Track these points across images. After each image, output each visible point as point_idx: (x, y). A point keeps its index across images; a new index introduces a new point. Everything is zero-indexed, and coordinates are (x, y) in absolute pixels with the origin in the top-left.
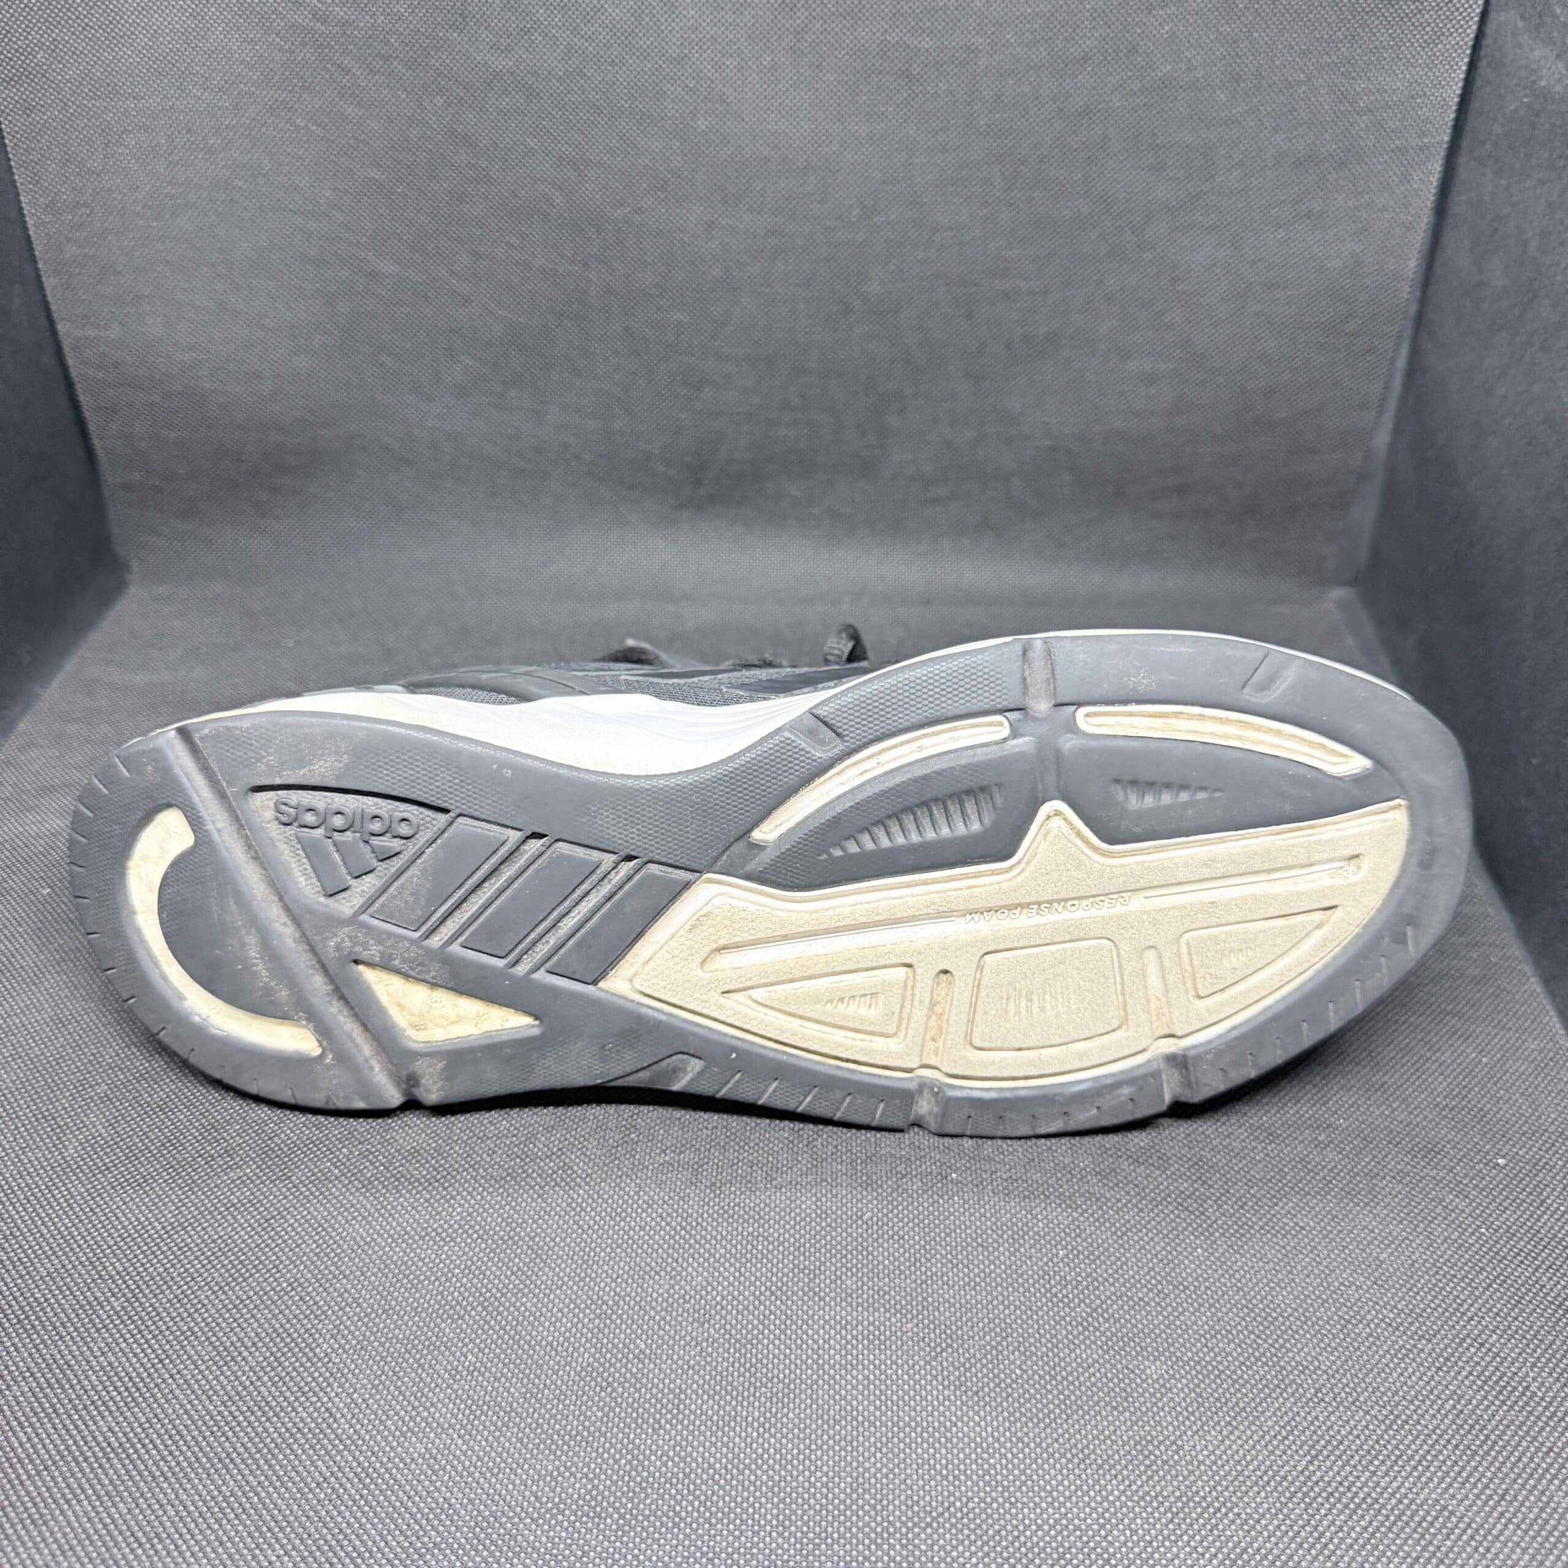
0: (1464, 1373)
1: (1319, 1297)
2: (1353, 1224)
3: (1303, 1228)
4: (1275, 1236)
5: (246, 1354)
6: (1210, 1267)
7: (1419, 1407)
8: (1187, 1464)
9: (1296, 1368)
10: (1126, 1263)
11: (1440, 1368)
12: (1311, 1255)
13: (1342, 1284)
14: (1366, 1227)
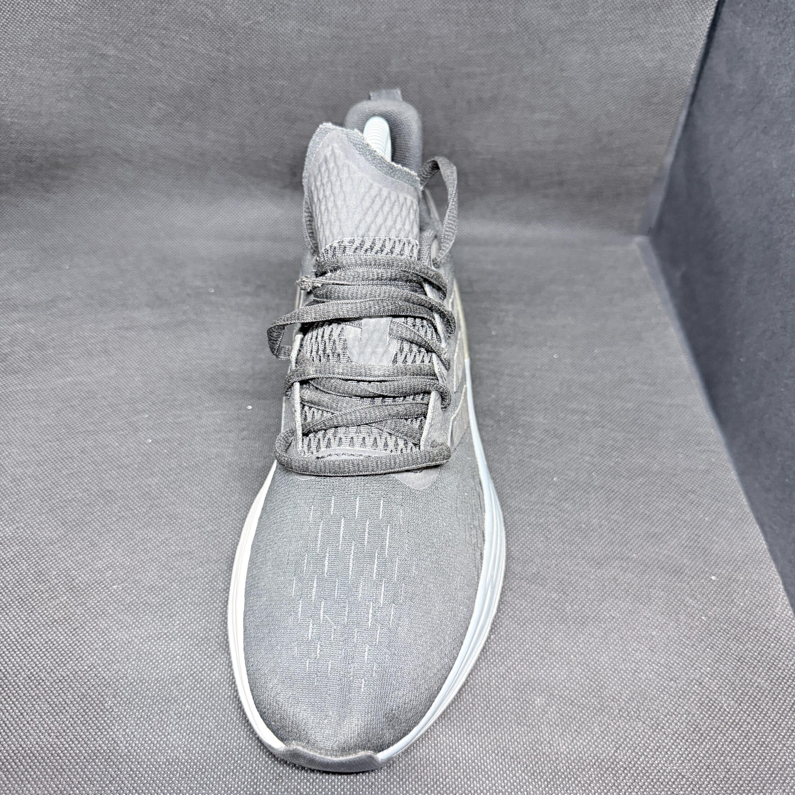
0: (692, 699)
1: (621, 657)
2: (639, 615)
3: (614, 618)
4: (600, 622)
5: (67, 708)
6: (567, 642)
7: (669, 719)
8: (555, 754)
9: (609, 698)
10: (525, 641)
11: (680, 697)
12: (618, 633)
13: (633, 650)
14: (645, 617)
